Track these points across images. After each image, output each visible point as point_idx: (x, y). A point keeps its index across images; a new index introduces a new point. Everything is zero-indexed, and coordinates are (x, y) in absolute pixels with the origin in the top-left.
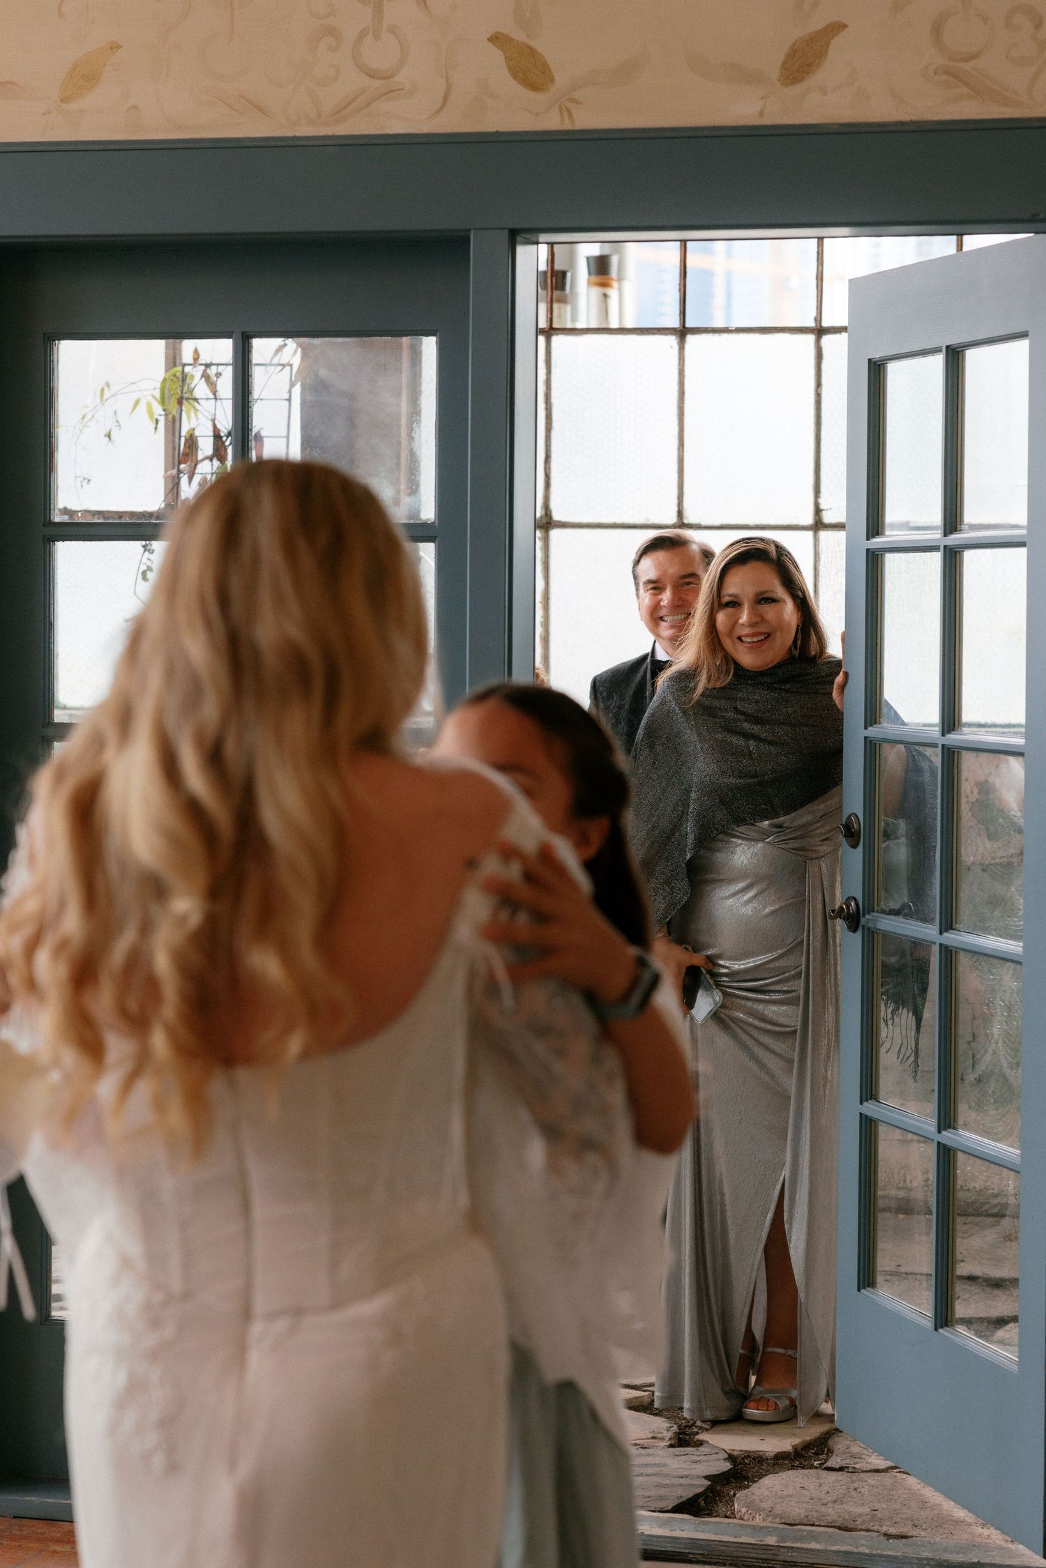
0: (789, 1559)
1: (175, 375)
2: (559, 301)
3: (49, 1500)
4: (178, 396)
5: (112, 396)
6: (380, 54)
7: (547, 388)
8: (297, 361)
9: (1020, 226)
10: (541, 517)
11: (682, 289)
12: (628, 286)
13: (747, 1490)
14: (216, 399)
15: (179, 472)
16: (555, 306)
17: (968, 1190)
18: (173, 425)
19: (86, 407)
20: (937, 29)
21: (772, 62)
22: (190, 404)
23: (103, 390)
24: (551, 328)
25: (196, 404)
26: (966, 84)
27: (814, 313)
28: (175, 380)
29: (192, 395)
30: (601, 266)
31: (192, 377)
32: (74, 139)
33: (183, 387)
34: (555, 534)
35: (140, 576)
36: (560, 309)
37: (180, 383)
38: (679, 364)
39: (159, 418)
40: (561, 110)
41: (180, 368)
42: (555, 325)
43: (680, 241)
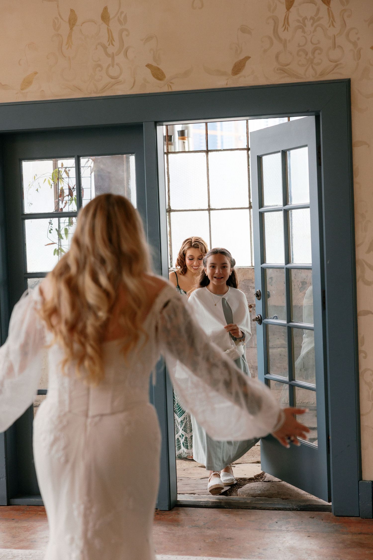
0: (254, 506)
1: (56, 171)
2: (170, 145)
3: (37, 500)
4: (57, 177)
5: (38, 178)
6: (114, 72)
7: (168, 170)
8: (92, 165)
9: (304, 114)
10: (168, 209)
11: (207, 138)
12: (190, 139)
13: (241, 488)
14: (69, 178)
15: (59, 200)
16: (169, 146)
17: (304, 403)
18: (56, 186)
19: (30, 182)
20: (277, 57)
21: (229, 69)
22: (61, 179)
23: (35, 177)
24: (168, 152)
25: (63, 180)
26: (286, 73)
27: (246, 144)
28: (56, 172)
29: (61, 177)
30: (182, 134)
31: (61, 171)
32: (25, 101)
33: (59, 174)
34: (172, 213)
35: (49, 232)
36: (170, 147)
37: (58, 174)
38: (207, 161)
39: (52, 184)
40: (168, 85)
41: (58, 169)
42: (169, 151)
43: (205, 123)
